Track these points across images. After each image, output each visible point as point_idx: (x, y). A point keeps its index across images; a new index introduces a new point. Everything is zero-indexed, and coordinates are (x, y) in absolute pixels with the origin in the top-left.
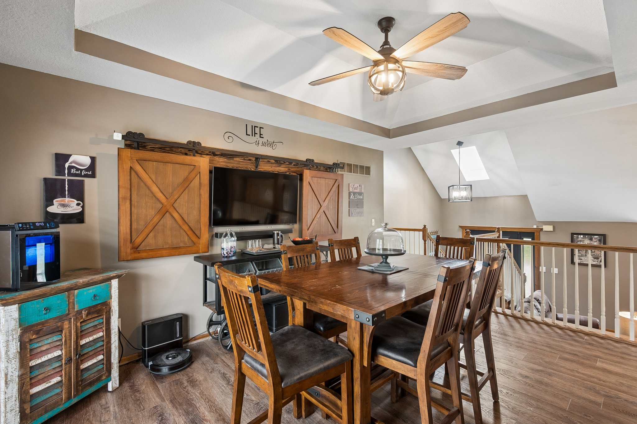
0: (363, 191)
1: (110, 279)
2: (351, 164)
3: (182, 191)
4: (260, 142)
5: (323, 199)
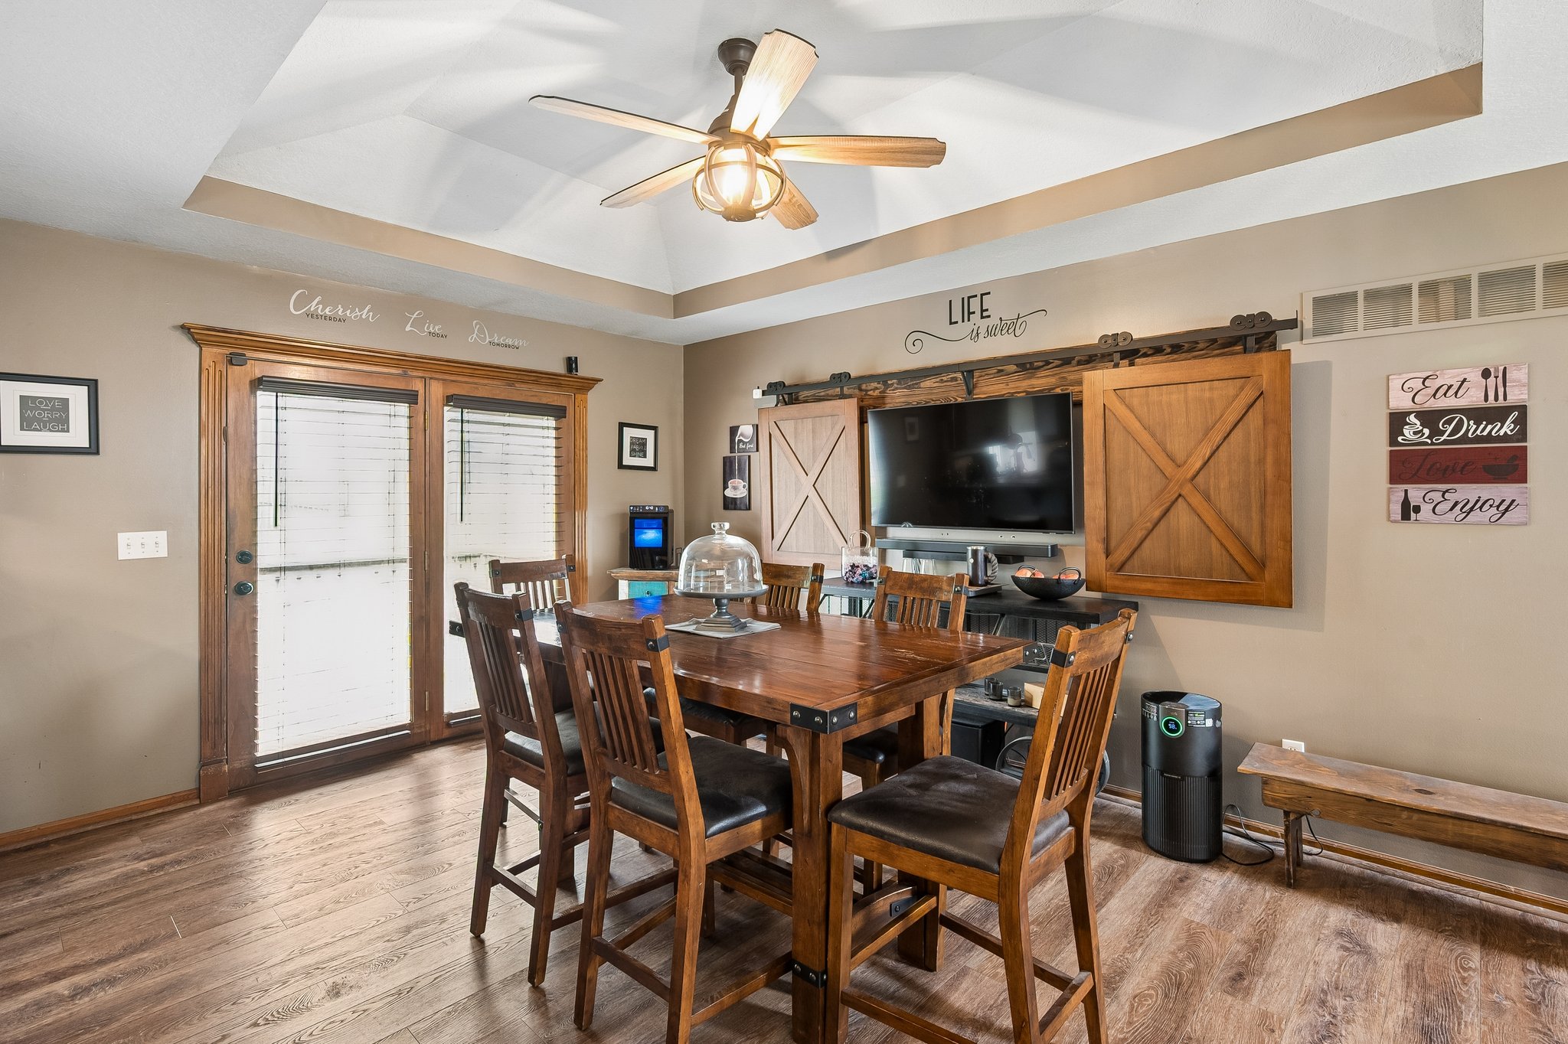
0: (1515, 396)
2: (1407, 287)
3: (823, 462)
4: (983, 331)
5: (1180, 457)
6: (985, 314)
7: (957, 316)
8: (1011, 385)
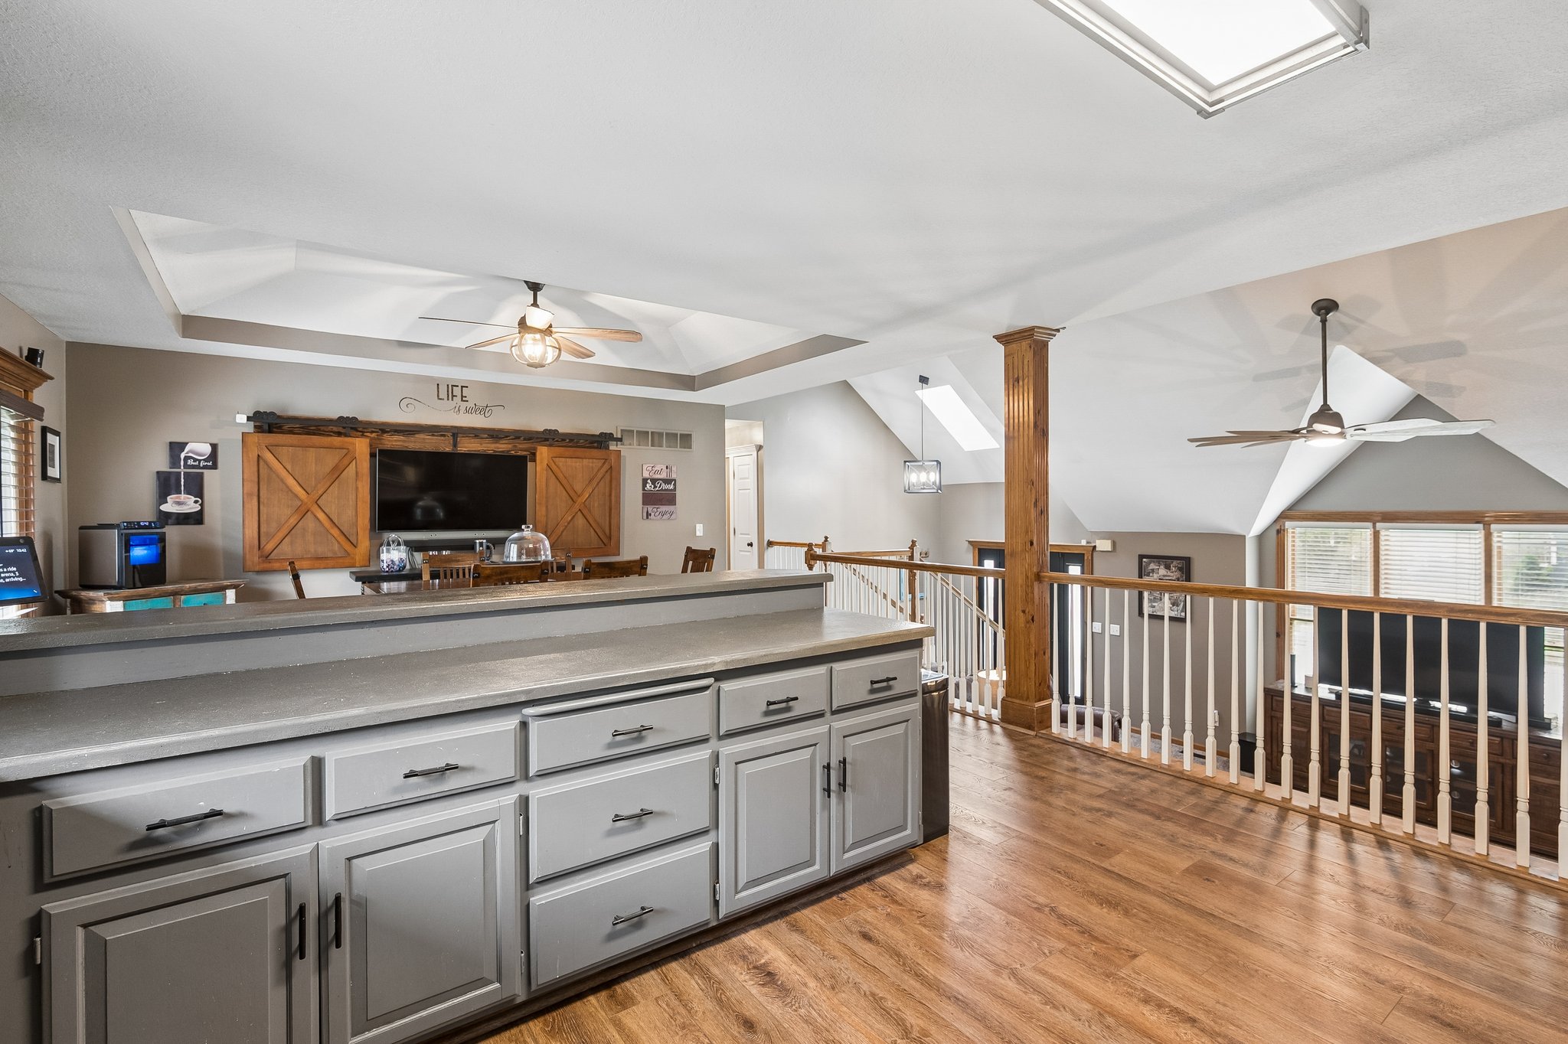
0: (674, 476)
1: (224, 588)
2: (648, 432)
3: (329, 484)
4: (463, 409)
5: (579, 492)
6: (464, 399)
7: (443, 394)
8: (484, 445)
